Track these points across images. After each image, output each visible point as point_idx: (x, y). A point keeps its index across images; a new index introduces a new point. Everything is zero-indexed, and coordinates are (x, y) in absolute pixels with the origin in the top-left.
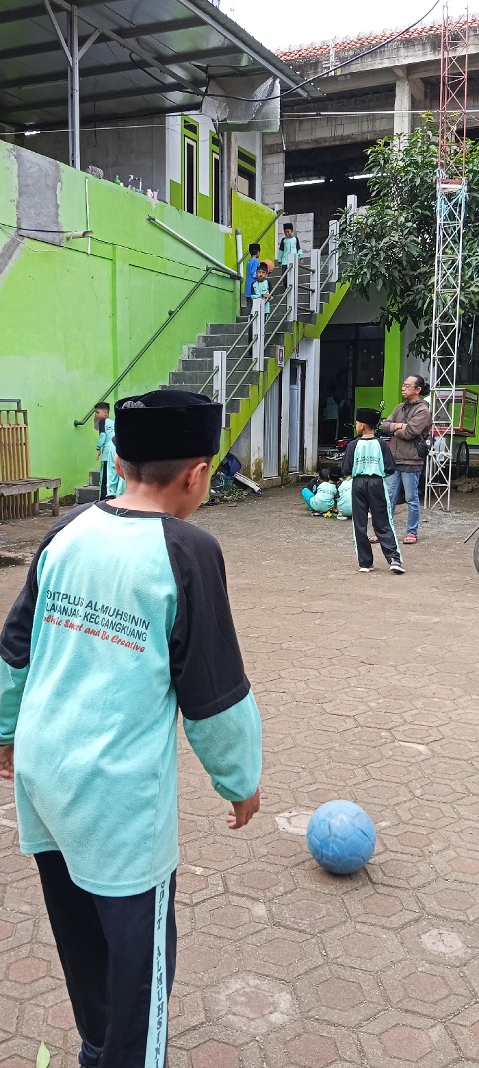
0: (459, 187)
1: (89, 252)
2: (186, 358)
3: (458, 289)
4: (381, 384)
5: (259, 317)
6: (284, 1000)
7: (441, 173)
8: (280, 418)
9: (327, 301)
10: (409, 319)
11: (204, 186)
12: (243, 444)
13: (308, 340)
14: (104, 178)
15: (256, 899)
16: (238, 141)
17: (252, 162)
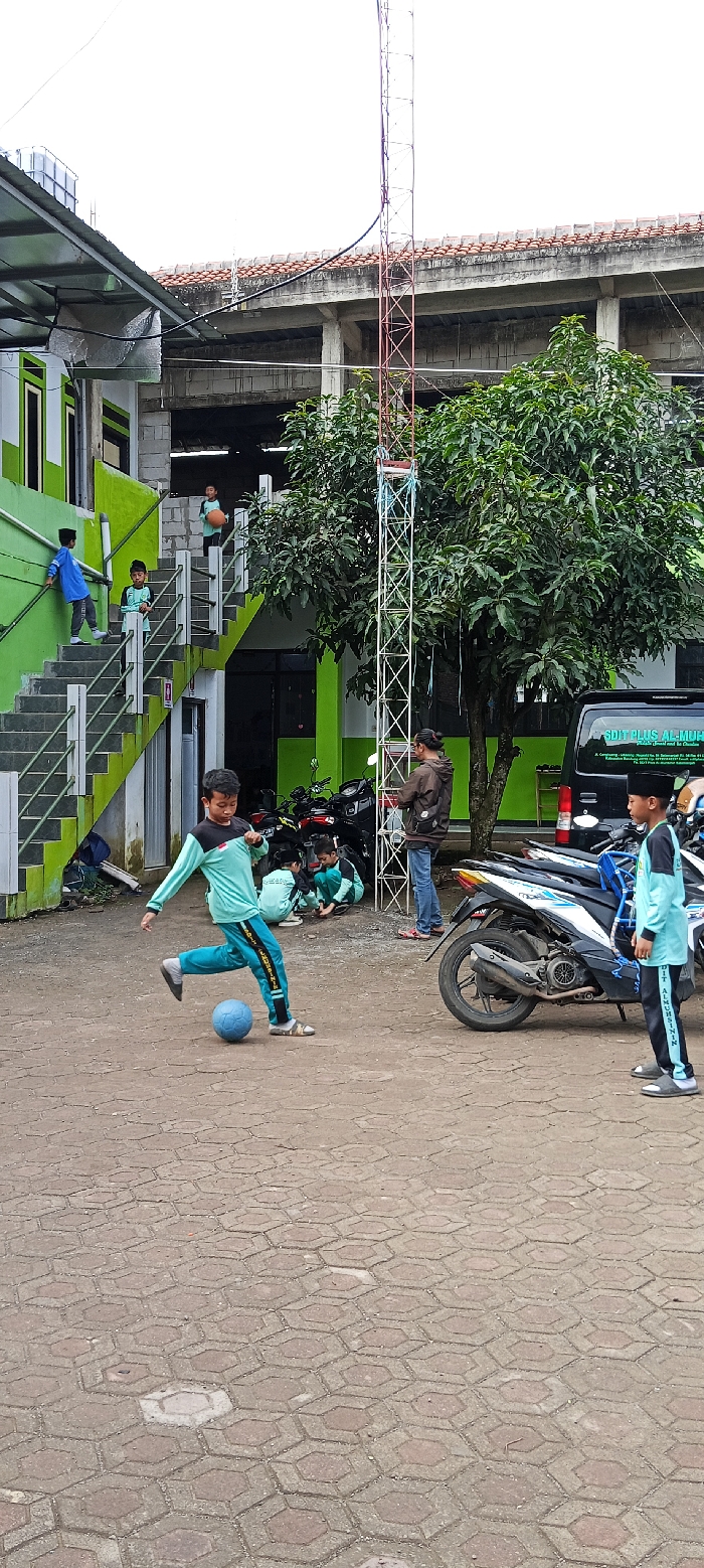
0: (408, 471)
2: (27, 694)
3: (411, 609)
4: (313, 735)
5: (134, 638)
7: (382, 452)
8: (168, 780)
9: (234, 619)
10: (348, 645)
11: (54, 450)
12: (112, 817)
13: (209, 671)
15: (105, 1535)
16: (102, 392)
17: (125, 422)
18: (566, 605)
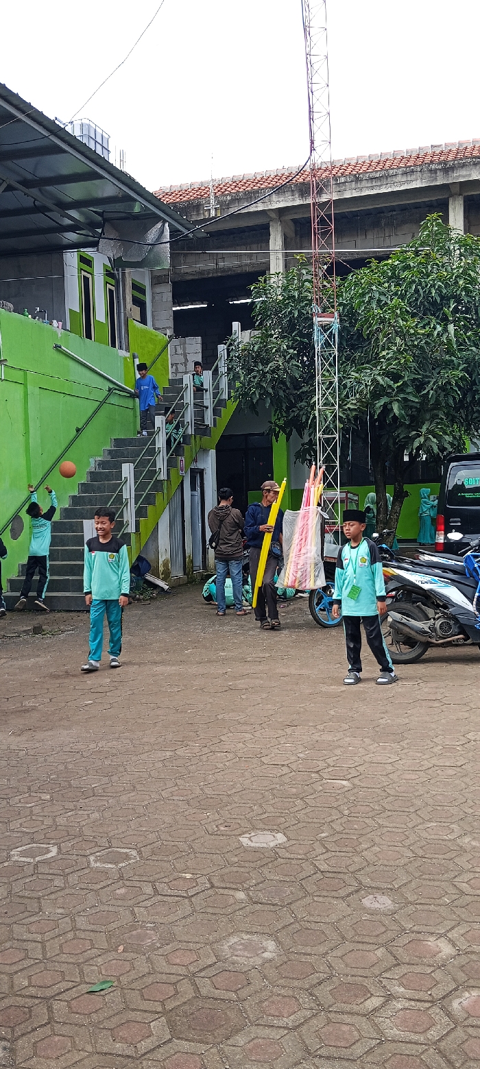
0: (333, 320)
1: (3, 378)
2: (93, 470)
3: (337, 407)
5: (161, 432)
6: (271, 945)
7: (316, 308)
8: (183, 521)
9: (220, 416)
10: (294, 430)
11: (100, 313)
12: (151, 547)
13: (205, 450)
14: (14, 311)
15: (237, 889)
16: (131, 275)
17: (143, 292)
18: (437, 401)
